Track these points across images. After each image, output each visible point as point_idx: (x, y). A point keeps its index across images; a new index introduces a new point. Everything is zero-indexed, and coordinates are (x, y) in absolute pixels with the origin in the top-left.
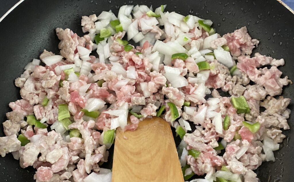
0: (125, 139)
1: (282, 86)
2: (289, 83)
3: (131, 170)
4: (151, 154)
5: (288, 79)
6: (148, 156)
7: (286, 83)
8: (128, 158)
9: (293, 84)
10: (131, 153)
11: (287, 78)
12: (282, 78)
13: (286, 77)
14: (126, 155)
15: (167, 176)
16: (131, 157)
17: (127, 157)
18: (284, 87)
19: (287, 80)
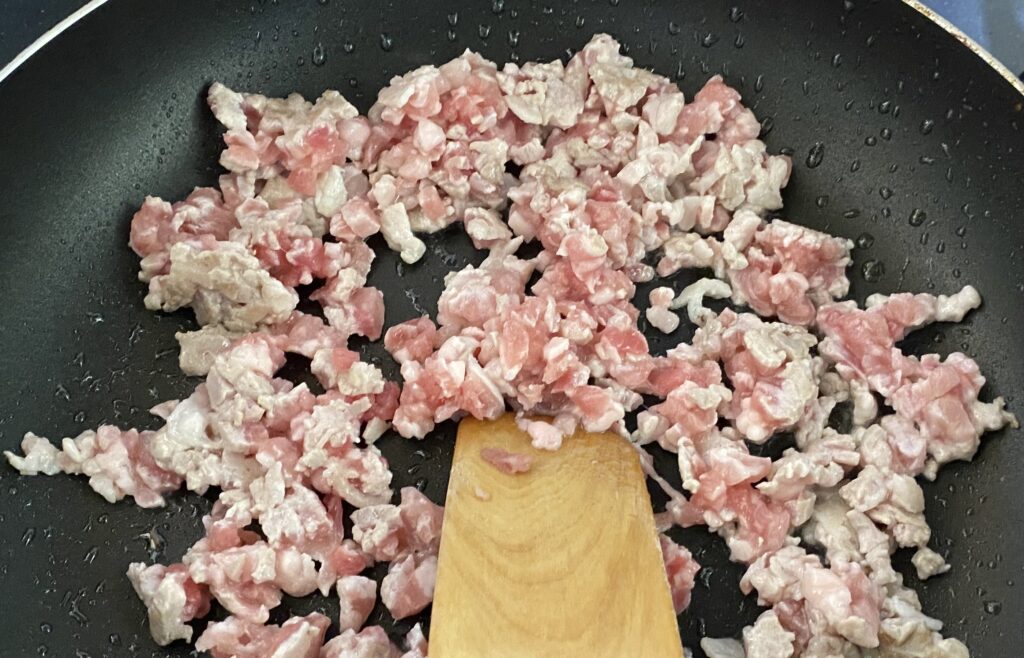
0: (480, 499)
1: (981, 430)
2: (1006, 425)
3: (498, 605)
4: (569, 553)
5: (1005, 408)
6: (560, 560)
7: (994, 422)
8: (490, 562)
9: (1020, 427)
10: (500, 547)
11: (1000, 405)
12: (986, 402)
13: (999, 402)
14: (482, 553)
15: (622, 625)
16: (502, 560)
17: (486, 562)
18: (988, 437)
19: (1000, 411)
